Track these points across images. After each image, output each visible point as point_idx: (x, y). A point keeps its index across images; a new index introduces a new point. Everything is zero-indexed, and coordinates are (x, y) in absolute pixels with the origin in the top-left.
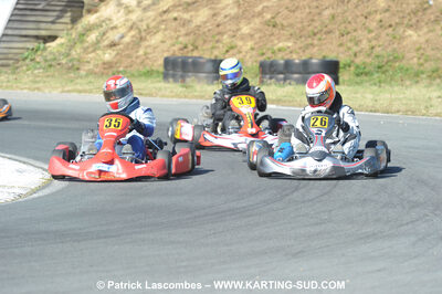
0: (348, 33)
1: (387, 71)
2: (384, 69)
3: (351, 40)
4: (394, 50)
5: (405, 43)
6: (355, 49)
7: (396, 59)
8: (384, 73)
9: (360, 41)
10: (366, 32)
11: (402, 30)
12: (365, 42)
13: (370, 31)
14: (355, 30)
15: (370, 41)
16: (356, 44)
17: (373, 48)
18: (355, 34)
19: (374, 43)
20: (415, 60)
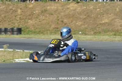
0: (11, 21)
1: (25, 31)
2: (24, 31)
3: (12, 23)
4: (26, 26)
5: (29, 24)
6: (14, 25)
7: (27, 28)
8: (24, 32)
9: (15, 23)
10: (16, 21)
11: (27, 20)
12: (16, 24)
13: (17, 21)
14: (13, 20)
15: (18, 23)
16: (14, 24)
17: (19, 25)
18: (13, 21)
19: (19, 24)
20: (33, 28)
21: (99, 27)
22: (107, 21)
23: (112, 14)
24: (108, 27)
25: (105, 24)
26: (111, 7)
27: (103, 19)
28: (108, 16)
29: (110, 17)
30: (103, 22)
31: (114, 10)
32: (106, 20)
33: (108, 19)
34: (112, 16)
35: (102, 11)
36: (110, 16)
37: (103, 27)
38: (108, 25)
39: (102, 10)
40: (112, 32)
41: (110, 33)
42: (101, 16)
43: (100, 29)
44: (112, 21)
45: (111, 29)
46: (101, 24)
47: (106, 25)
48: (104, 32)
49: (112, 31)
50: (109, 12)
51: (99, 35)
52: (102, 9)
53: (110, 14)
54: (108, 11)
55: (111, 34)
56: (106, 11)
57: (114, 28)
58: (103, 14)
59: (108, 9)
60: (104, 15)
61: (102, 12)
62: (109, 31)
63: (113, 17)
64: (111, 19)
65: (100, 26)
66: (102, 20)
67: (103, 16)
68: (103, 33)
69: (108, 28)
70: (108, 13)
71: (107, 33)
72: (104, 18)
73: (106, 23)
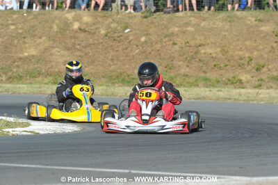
21: (18, 66)
22: (33, 52)
23: (43, 38)
24: (36, 66)
25: (30, 60)
26: (39, 23)
27: (26, 49)
28: (35, 41)
29: (39, 44)
30: (26, 54)
31: (48, 29)
32: (32, 49)
33: (36, 48)
34: (44, 42)
35: (21, 31)
36: (39, 41)
37: (26, 66)
38: (38, 62)
39: (22, 28)
40: (48, 76)
41: (43, 80)
42: (21, 42)
43: (21, 70)
44: (44, 52)
45: (44, 71)
46: (21, 59)
47: (33, 60)
48: (30, 77)
49: (48, 74)
50: (36, 33)
51: (20, 82)
52: (20, 27)
53: (40, 38)
54: (34, 31)
55: (46, 80)
56: (29, 31)
57: (51, 68)
58: (24, 38)
59: (33, 27)
60: (26, 40)
61: (21, 34)
62: (39, 74)
63: (47, 45)
64: (41, 47)
65: (20, 63)
66: (22, 51)
67: (25, 42)
68: (28, 78)
69: (38, 67)
70: (35, 36)
71: (36, 79)
72: (27, 45)
73: (33, 56)
